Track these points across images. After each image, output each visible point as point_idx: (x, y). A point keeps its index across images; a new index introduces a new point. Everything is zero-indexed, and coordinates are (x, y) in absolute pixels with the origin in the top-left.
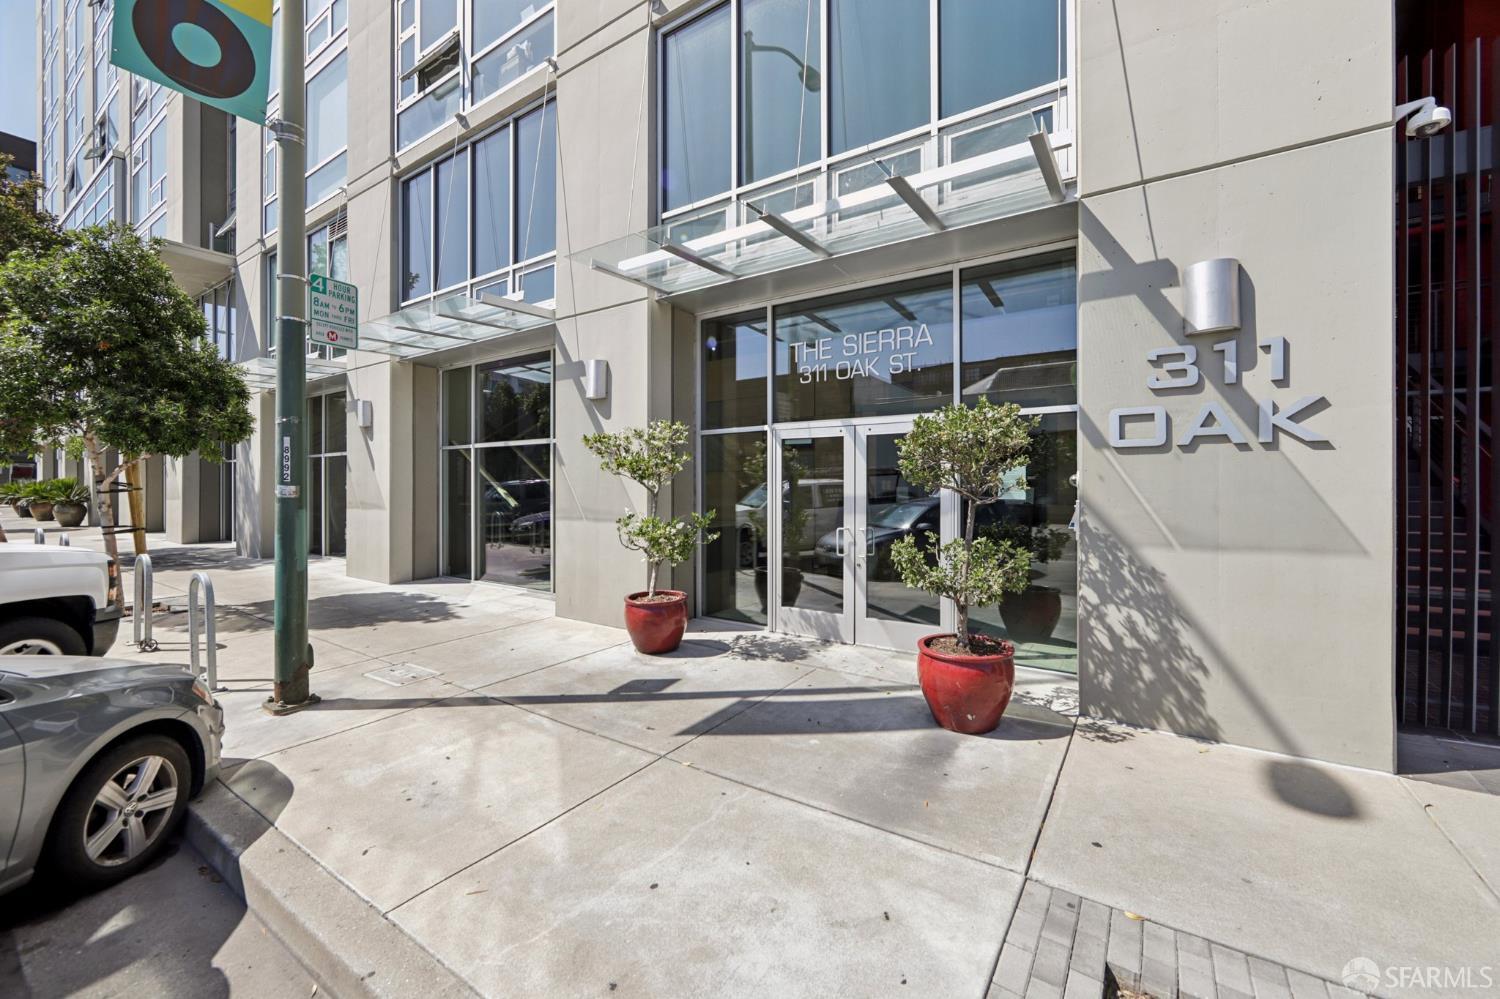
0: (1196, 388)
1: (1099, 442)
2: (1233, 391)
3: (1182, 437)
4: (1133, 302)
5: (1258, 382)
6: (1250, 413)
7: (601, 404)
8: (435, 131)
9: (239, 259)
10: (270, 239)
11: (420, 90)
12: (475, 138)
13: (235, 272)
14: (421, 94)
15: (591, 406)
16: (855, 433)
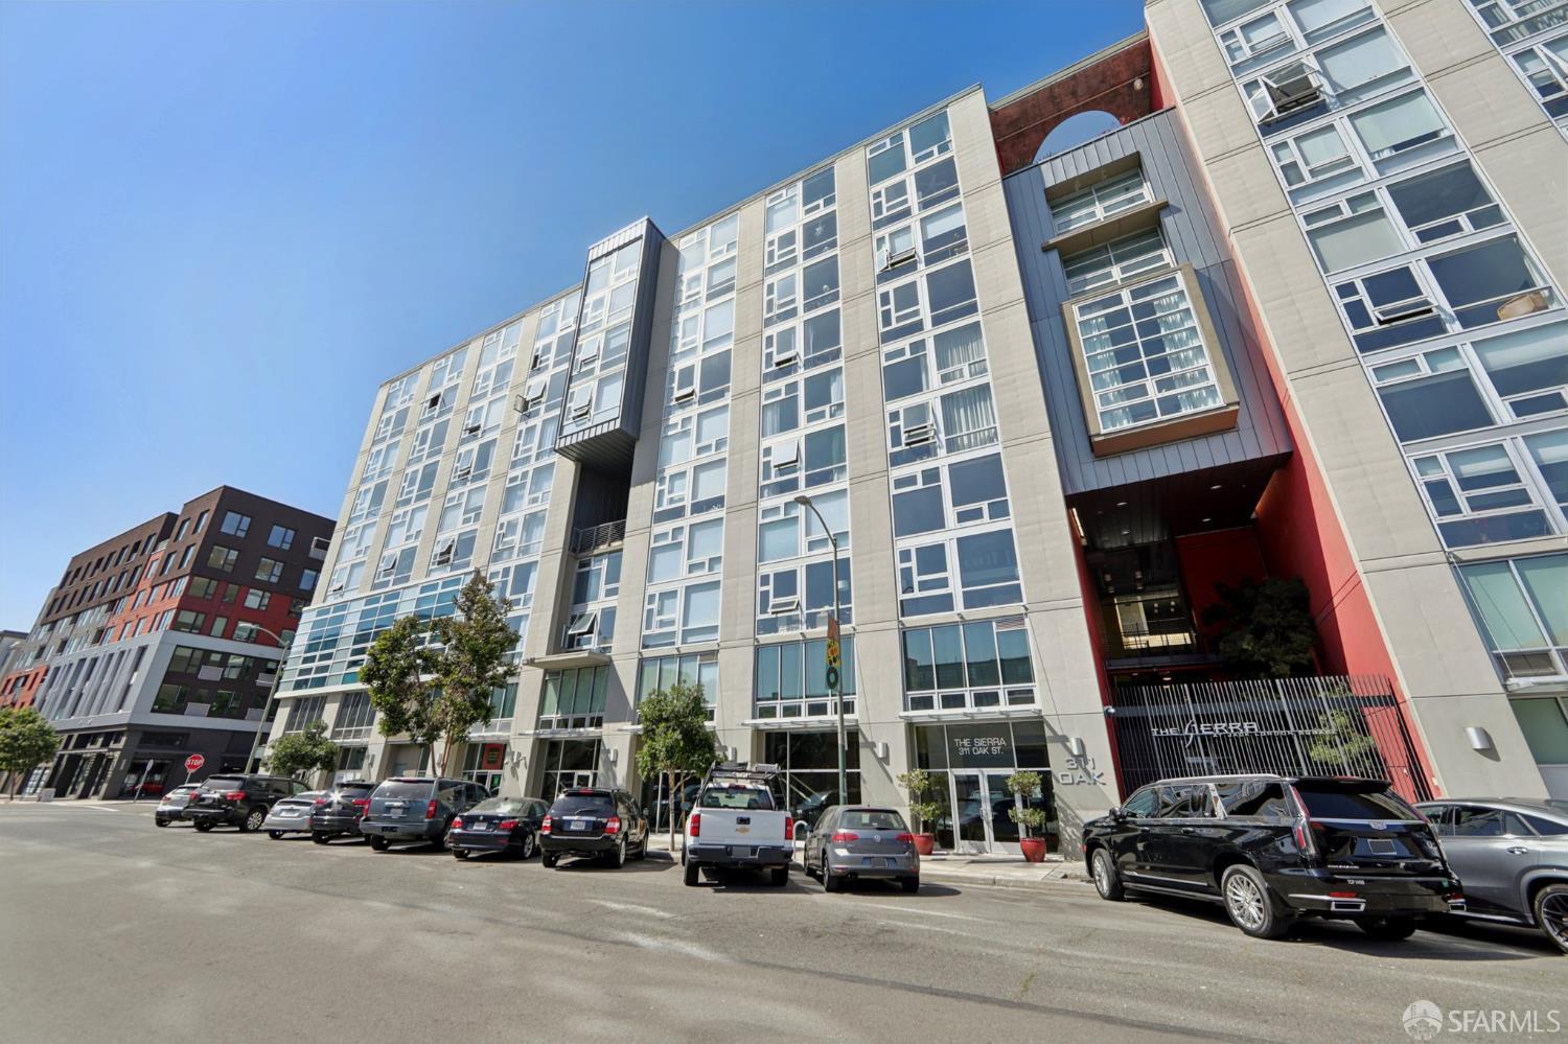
0: (1077, 769)
1: (1058, 781)
2: (1085, 770)
3: (1076, 781)
4: (1060, 745)
5: (1089, 767)
6: (1088, 774)
7: (885, 760)
8: (783, 634)
9: (613, 658)
10: (647, 653)
11: (773, 613)
12: (807, 641)
13: (609, 664)
14: (774, 616)
15: (880, 760)
16: (983, 774)
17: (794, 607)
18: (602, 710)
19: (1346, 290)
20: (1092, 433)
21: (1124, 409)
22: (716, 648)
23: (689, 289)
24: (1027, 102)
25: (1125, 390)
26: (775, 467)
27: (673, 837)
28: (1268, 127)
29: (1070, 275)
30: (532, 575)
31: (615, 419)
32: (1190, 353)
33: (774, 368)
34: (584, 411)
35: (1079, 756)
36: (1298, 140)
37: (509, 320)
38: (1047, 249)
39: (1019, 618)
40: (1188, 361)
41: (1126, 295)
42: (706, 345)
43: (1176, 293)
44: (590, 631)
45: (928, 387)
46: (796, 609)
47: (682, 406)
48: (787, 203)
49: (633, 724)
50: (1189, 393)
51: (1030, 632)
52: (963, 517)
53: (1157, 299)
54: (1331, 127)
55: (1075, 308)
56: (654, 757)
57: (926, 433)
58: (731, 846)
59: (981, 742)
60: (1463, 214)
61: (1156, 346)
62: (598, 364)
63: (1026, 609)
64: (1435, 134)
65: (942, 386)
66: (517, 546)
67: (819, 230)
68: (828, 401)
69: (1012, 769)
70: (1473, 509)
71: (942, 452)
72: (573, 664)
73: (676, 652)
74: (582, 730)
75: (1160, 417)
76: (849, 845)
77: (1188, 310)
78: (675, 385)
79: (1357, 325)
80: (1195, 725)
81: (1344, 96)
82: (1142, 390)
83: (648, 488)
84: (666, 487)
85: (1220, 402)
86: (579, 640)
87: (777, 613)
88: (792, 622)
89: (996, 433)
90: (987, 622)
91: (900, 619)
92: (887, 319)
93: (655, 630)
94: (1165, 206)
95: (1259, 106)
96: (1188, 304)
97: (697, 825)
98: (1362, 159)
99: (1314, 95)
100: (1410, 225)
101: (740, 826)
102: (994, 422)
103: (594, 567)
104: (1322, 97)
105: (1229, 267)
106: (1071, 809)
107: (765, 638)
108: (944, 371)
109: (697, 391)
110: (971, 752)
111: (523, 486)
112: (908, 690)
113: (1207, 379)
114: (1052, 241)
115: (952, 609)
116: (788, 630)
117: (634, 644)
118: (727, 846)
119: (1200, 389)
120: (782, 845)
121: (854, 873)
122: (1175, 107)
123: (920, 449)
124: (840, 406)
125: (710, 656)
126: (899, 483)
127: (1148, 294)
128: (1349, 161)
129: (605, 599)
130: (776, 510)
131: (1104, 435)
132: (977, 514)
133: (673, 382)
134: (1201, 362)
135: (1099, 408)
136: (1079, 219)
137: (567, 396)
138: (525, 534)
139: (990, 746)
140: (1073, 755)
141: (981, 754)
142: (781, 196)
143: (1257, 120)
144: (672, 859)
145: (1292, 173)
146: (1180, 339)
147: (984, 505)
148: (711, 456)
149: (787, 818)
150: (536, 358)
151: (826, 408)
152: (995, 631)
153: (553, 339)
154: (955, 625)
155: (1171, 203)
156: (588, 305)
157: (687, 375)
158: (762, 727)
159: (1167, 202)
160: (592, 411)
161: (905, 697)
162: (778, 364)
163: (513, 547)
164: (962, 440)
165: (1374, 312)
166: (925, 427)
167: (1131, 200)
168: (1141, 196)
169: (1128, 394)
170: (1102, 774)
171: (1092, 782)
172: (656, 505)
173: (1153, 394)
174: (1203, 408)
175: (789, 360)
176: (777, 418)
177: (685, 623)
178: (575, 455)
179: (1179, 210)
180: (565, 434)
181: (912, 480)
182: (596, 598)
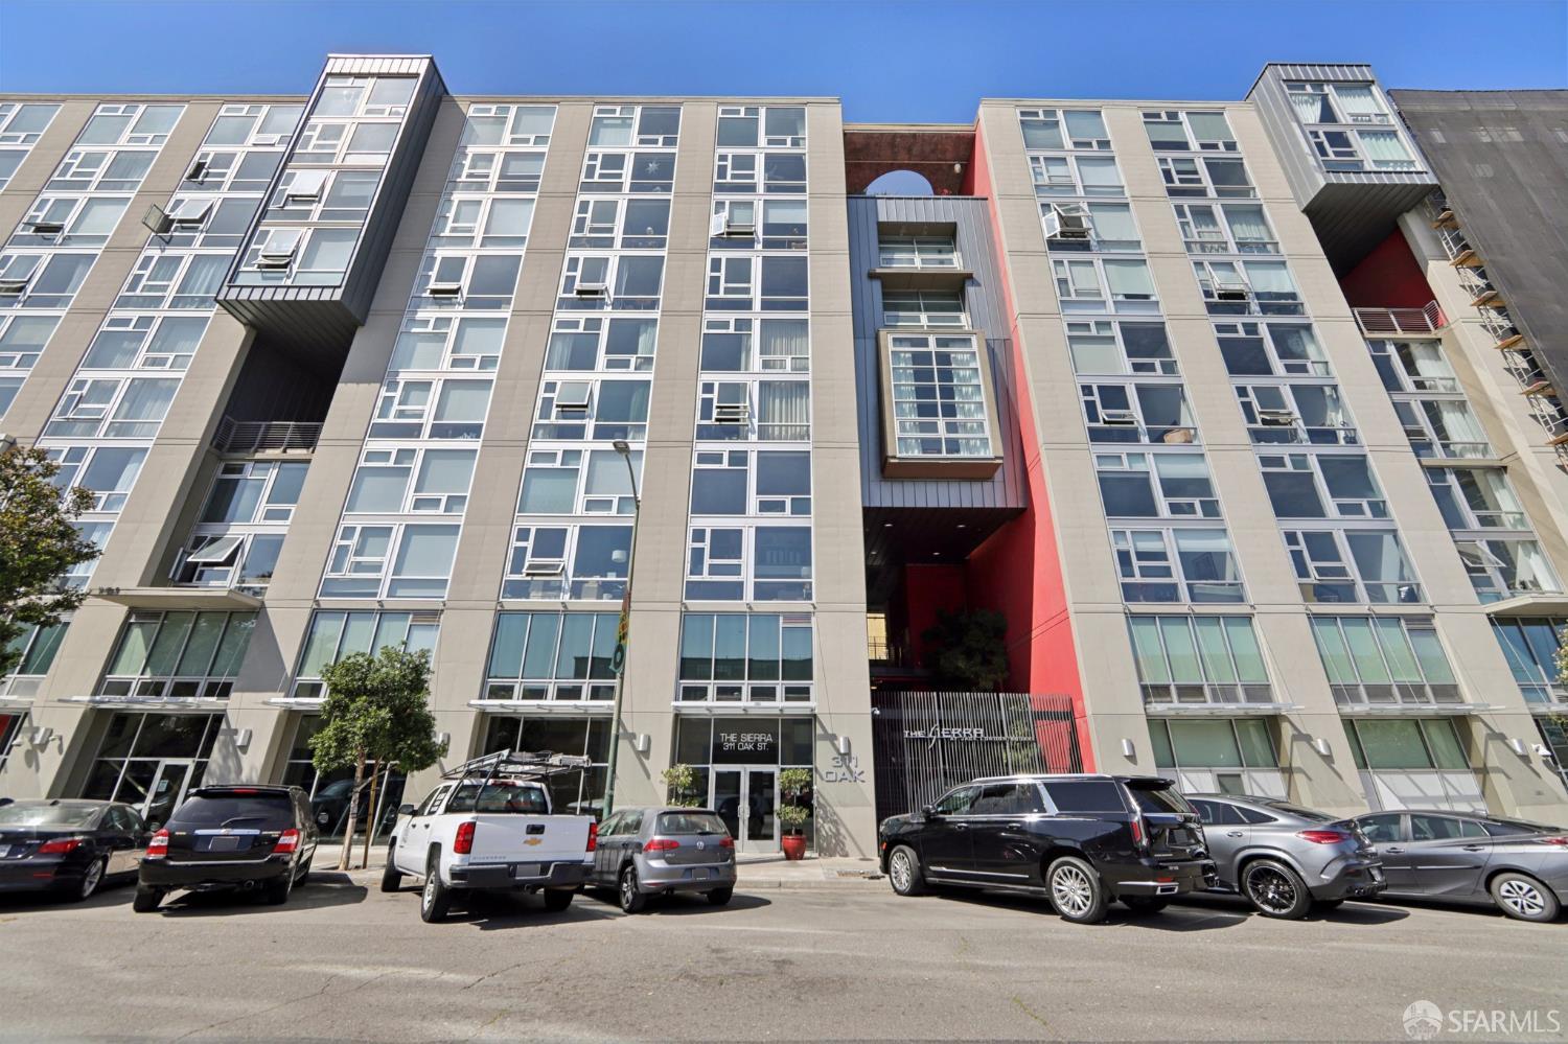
0: (841, 766)
1: (819, 778)
2: (848, 768)
3: (838, 778)
4: (828, 743)
6: (851, 772)
7: (646, 753)
8: (536, 601)
9: (267, 604)
10: (327, 602)
11: (528, 575)
12: (567, 612)
13: (258, 612)
14: (529, 578)
15: (638, 753)
16: (745, 770)
17: (559, 571)
18: (234, 673)
19: (1087, 390)
20: (890, 453)
21: (916, 439)
22: (441, 607)
23: (473, 166)
24: (872, 137)
25: (920, 423)
26: (558, 406)
27: (349, 850)
28: (1053, 245)
29: (886, 307)
30: (128, 467)
31: (335, 287)
32: (973, 406)
33: (574, 295)
34: (283, 262)
35: (845, 754)
36: (1071, 263)
37: (159, 96)
38: (872, 276)
39: (807, 616)
40: (969, 413)
41: (932, 340)
42: (486, 241)
43: (967, 353)
44: (230, 561)
45: (746, 369)
46: (560, 574)
47: (438, 303)
48: (619, 121)
49: (287, 696)
50: (968, 439)
51: (814, 630)
52: (765, 507)
53: (956, 353)
54: (1091, 263)
55: (890, 337)
56: (343, 742)
57: (737, 413)
58: (515, 864)
59: (748, 737)
60: (1158, 360)
61: (948, 392)
62: (317, 209)
63: (815, 608)
64: (1146, 297)
65: (762, 371)
66: (110, 420)
67: (652, 166)
68: (635, 352)
69: (774, 766)
70: (1143, 576)
71: (753, 437)
72: (189, 605)
73: (377, 606)
74: (190, 699)
75: (944, 454)
76: (667, 855)
77: (976, 369)
78: (433, 274)
79: (1091, 420)
80: (938, 729)
81: (1102, 243)
82: (933, 428)
83: (366, 390)
84: (398, 394)
85: (990, 453)
86: (202, 572)
87: (534, 575)
88: (551, 589)
89: (808, 431)
90: (775, 616)
91: (684, 601)
92: (714, 288)
93: (346, 573)
94: (969, 277)
95: (1051, 227)
96: (977, 364)
97: (468, 837)
98: (1107, 296)
99: (1083, 234)
100: (1129, 356)
101: (530, 837)
102: (808, 421)
103: (250, 473)
104: (1088, 238)
105: (1007, 343)
106: (830, 806)
107: (511, 603)
108: (767, 357)
109: (465, 291)
110: (736, 746)
111: (140, 337)
112: (681, 679)
113: (983, 432)
114: (878, 271)
115: (742, 598)
116: (543, 597)
117: (308, 588)
118: (509, 864)
119: (976, 439)
120: (581, 859)
121: (670, 888)
122: (986, 199)
123: (729, 428)
124: (649, 361)
125: (429, 616)
126: (703, 458)
127: (947, 346)
128: (1099, 294)
129: (262, 522)
130: (552, 456)
131: (899, 458)
132: (780, 506)
133: (431, 270)
134: (979, 417)
135: (898, 433)
136: (900, 261)
137: (253, 234)
138: (126, 405)
139: (757, 741)
140: (840, 754)
141: (746, 750)
142: (614, 111)
143: (1047, 235)
144: (349, 881)
145: (1063, 286)
146: (967, 393)
147: (788, 499)
148: (473, 373)
149: (591, 824)
150: (200, 166)
151: (633, 359)
152: (781, 625)
153: (240, 152)
154: (741, 615)
155: (974, 276)
156: (314, 128)
157: (453, 268)
158: (489, 710)
159: (971, 274)
160: (295, 267)
161: (677, 685)
162: (580, 292)
163: (99, 420)
164: (773, 430)
165: (1102, 413)
166: (738, 407)
167: (942, 262)
168: (950, 261)
169: (923, 427)
170: (862, 772)
171: (853, 780)
172: (377, 412)
173: (942, 433)
174: (976, 455)
175: (595, 292)
176: (567, 353)
177: (397, 570)
178: (249, 316)
179: (979, 285)
180: (238, 283)
181: (717, 458)
182: (247, 518)
